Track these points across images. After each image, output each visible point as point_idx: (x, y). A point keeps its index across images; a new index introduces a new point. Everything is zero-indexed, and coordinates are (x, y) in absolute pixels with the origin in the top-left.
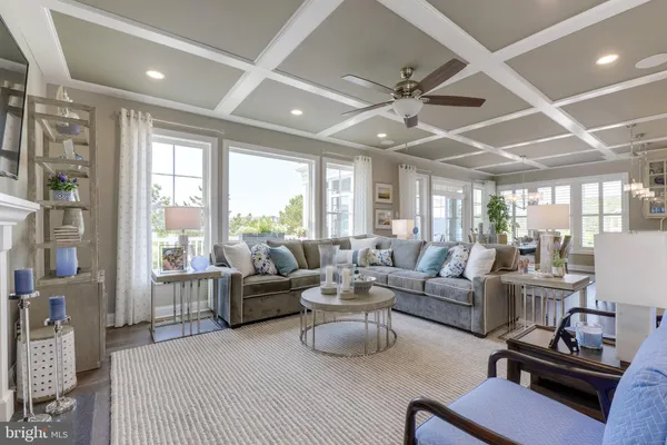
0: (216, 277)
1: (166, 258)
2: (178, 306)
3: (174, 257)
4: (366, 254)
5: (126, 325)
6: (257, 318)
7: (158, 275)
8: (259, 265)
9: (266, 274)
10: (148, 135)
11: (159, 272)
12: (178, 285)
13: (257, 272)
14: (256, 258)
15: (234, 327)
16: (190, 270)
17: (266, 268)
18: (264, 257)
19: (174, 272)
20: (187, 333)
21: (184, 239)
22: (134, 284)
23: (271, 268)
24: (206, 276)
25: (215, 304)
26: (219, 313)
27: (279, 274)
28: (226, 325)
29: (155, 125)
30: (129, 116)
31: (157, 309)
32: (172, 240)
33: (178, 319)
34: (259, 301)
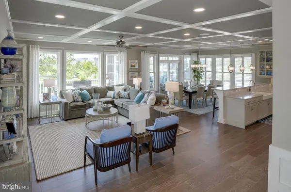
0: (60, 103)
1: (44, 96)
2: (48, 112)
3: (46, 96)
4: (119, 93)
5: (31, 118)
6: (74, 118)
7: (42, 103)
8: (75, 98)
9: (78, 101)
10: (38, 53)
11: (42, 101)
12: (48, 106)
13: (74, 101)
14: (74, 96)
15: (65, 120)
16: (51, 101)
17: (77, 100)
18: (77, 95)
19: (46, 101)
20: (50, 122)
21: (49, 90)
22: (33, 104)
23: (80, 99)
24: (57, 103)
25: (60, 112)
26: (61, 115)
27: (83, 102)
28: (63, 120)
29: (40, 48)
30: (32, 47)
31: (41, 113)
32: (46, 90)
33: (48, 117)
34: (74, 112)
